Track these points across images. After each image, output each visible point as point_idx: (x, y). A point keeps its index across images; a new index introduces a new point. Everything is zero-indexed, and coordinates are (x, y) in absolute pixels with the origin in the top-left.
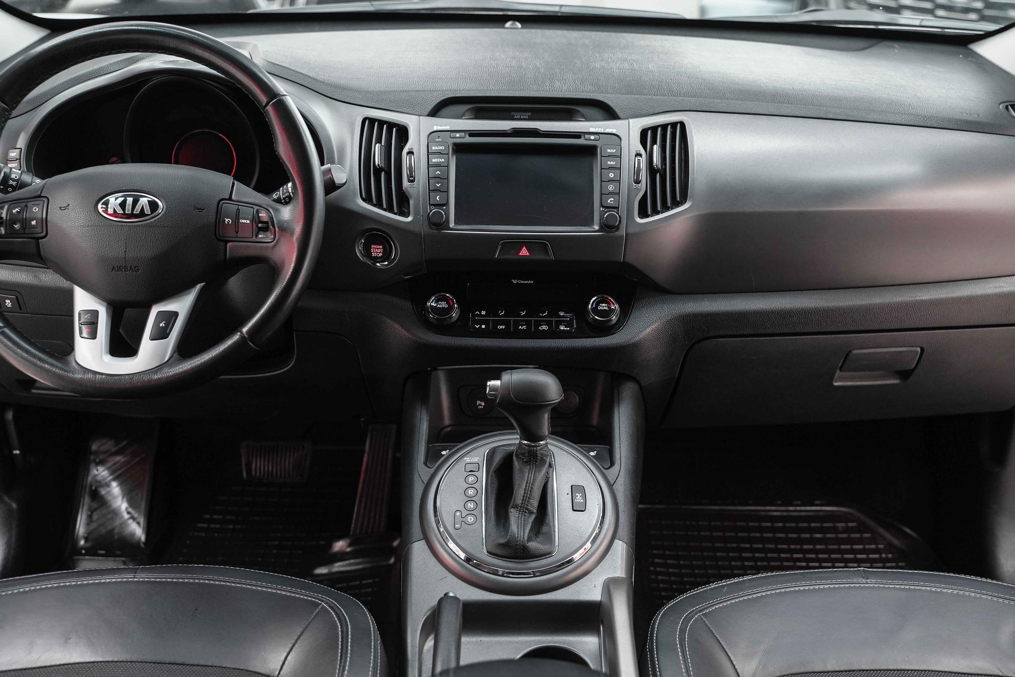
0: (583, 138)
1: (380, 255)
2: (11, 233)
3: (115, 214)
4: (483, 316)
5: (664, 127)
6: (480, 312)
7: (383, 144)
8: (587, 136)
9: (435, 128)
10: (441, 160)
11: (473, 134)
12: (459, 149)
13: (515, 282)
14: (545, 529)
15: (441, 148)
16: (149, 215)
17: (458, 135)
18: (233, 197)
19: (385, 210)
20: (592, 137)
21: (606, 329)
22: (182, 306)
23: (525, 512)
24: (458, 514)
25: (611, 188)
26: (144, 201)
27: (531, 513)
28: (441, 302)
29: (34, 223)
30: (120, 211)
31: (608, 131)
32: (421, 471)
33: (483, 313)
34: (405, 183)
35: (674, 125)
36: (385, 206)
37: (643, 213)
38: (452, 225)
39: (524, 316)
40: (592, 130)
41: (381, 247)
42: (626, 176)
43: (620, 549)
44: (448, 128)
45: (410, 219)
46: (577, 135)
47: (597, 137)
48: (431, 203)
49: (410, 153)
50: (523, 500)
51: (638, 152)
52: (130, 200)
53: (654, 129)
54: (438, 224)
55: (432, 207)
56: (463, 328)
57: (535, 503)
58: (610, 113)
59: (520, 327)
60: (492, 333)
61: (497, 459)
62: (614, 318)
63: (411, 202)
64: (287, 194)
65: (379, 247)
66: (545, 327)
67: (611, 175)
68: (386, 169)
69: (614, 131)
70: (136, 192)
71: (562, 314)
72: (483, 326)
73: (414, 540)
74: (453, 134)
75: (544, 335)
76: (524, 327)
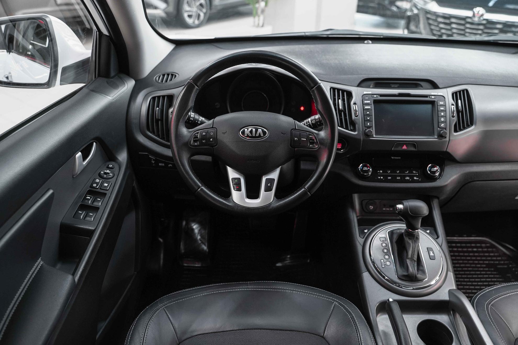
0: (429, 97)
1: (340, 147)
2: (202, 144)
3: (248, 136)
4: (381, 173)
5: (460, 92)
6: (380, 171)
7: (341, 99)
8: (431, 97)
9: (365, 93)
10: (368, 107)
11: (381, 95)
12: (376, 102)
13: (393, 158)
14: (421, 268)
15: (368, 102)
16: (263, 137)
17: (375, 96)
18: (296, 128)
19: (344, 129)
20: (433, 97)
21: (432, 178)
22: (275, 175)
23: (412, 261)
24: (382, 261)
25: (442, 119)
26: (260, 130)
27: (415, 261)
28: (365, 167)
29: (211, 140)
30: (250, 135)
31: (439, 94)
32: (359, 240)
33: (381, 172)
34: (354, 117)
35: (463, 91)
36: (345, 127)
37: (456, 131)
38: (374, 136)
39: (398, 173)
40: (432, 94)
41: (341, 144)
42: (449, 114)
44: (370, 93)
45: (356, 133)
46: (426, 96)
47: (435, 97)
48: (366, 126)
49: (355, 104)
50: (411, 256)
51: (453, 104)
52: (254, 130)
53: (456, 93)
54: (367, 135)
55: (366, 128)
56: (373, 178)
57: (415, 257)
58: (434, 86)
59: (397, 178)
60: (386, 181)
61: (395, 237)
62: (437, 174)
63: (357, 126)
64: (309, 123)
65: (340, 144)
66: (408, 178)
67: (442, 114)
68: (344, 111)
69: (442, 94)
70: (256, 125)
71: (414, 172)
72: (382, 178)
73: (363, 272)
74: (373, 96)
75: (408, 181)
76: (399, 178)
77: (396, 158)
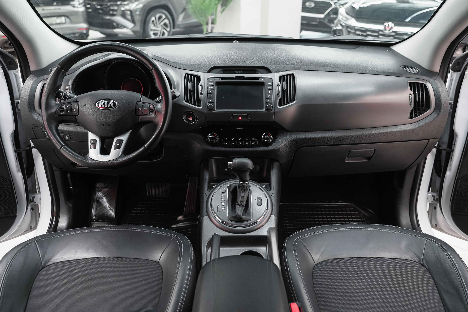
0: (259, 79)
1: (192, 120)
2: (67, 114)
3: (101, 107)
5: (287, 75)
6: (226, 139)
7: (192, 82)
8: (261, 79)
9: (210, 77)
10: (211, 88)
11: (222, 78)
12: (218, 84)
13: (237, 129)
14: (248, 212)
15: (212, 83)
16: (113, 107)
17: (217, 79)
18: (141, 101)
19: (193, 105)
20: (263, 79)
21: (268, 144)
22: (124, 138)
23: (241, 206)
24: (219, 207)
25: (269, 96)
26: (111, 102)
27: (243, 206)
28: (212, 135)
29: (74, 110)
30: (103, 106)
31: (268, 77)
32: (206, 192)
34: (200, 96)
35: (290, 75)
36: (193, 104)
37: (280, 105)
38: (216, 109)
39: (240, 140)
40: (263, 77)
41: (192, 117)
42: (274, 92)
43: (273, 218)
44: (214, 77)
45: (201, 108)
46: (258, 79)
47: (264, 79)
48: (208, 102)
49: (201, 85)
50: (240, 202)
51: (278, 84)
52: (106, 102)
53: (284, 76)
54: (211, 109)
55: (209, 104)
56: (219, 144)
57: (244, 203)
58: (268, 71)
60: (229, 146)
61: (232, 188)
62: (271, 140)
63: (202, 102)
64: (160, 100)
65: (191, 117)
66: (247, 144)
67: (269, 92)
68: (193, 91)
69: (270, 77)
70: (109, 100)
71: (253, 139)
72: (227, 144)
73: (204, 216)
74: (215, 79)
75: (247, 146)
76: (240, 144)
77: (240, 129)
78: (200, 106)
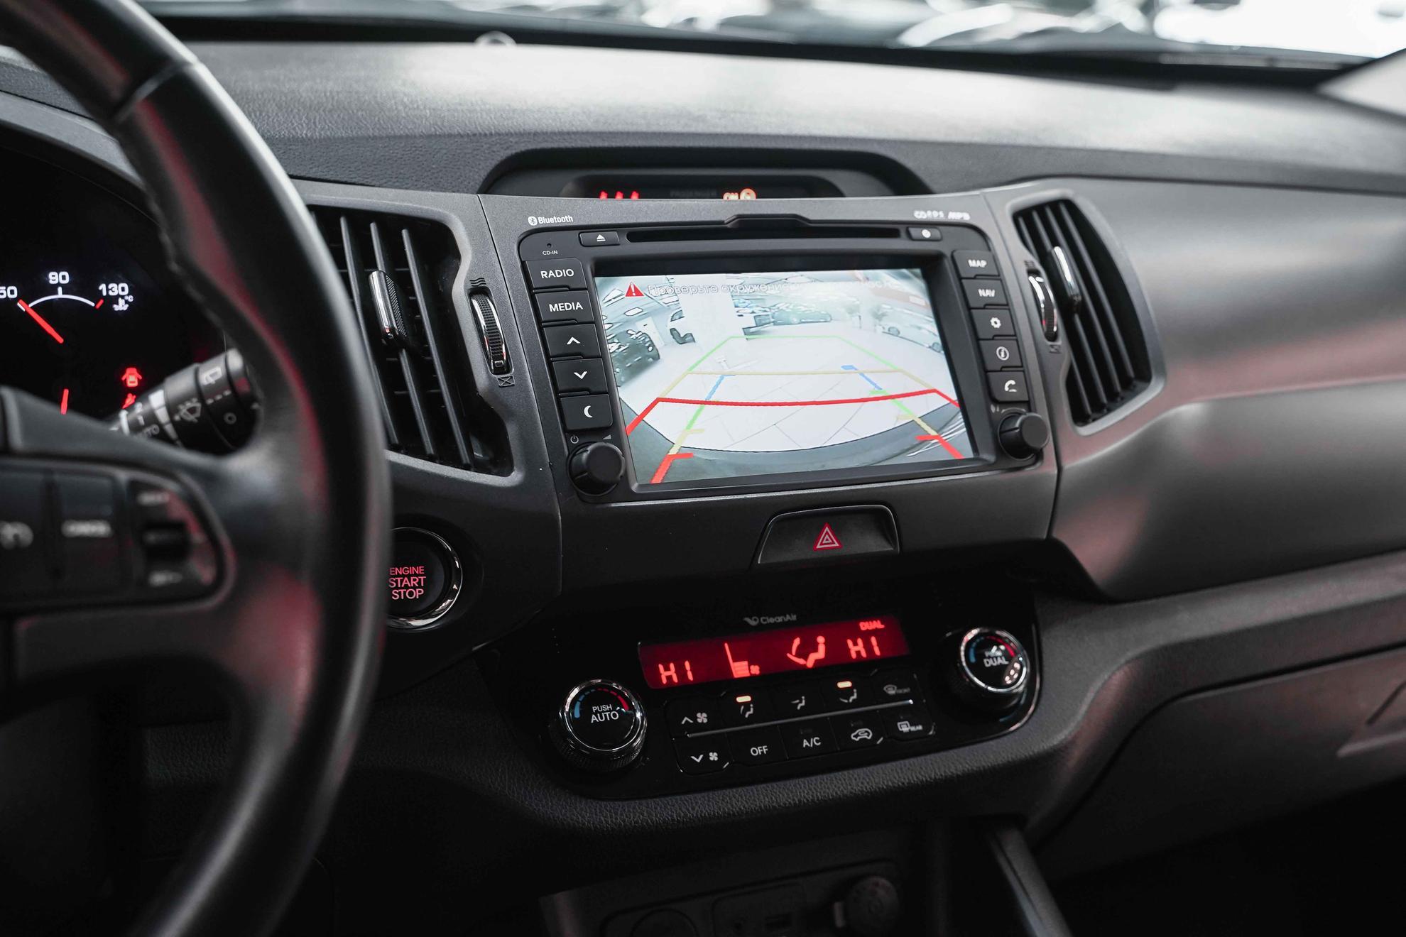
0: (903, 236)
1: (415, 594)
4: (702, 727)
5: (1040, 211)
6: (695, 718)
7: (380, 269)
8: (914, 231)
9: (533, 222)
10: (572, 306)
11: (639, 233)
13: (752, 623)
15: (565, 273)
17: (600, 238)
19: (431, 459)
20: (926, 233)
25: (1002, 354)
28: (599, 704)
31: (954, 216)
33: (702, 718)
34: (481, 375)
35: (1054, 206)
36: (430, 449)
38: (636, 486)
39: (804, 711)
40: (920, 215)
41: (419, 570)
42: (1028, 326)
44: (567, 220)
45: (515, 478)
46: (888, 230)
47: (937, 233)
48: (569, 427)
49: (478, 291)
51: (1030, 266)
53: (1026, 215)
55: (575, 441)
56: (658, 771)
59: (805, 743)
60: (734, 772)
63: (512, 430)
65: (412, 570)
66: (863, 734)
67: (995, 323)
68: (411, 341)
69: (966, 217)
71: (891, 690)
72: (713, 756)
74: (585, 237)
75: (867, 755)
76: (815, 741)
77: (772, 620)
78: (504, 470)
